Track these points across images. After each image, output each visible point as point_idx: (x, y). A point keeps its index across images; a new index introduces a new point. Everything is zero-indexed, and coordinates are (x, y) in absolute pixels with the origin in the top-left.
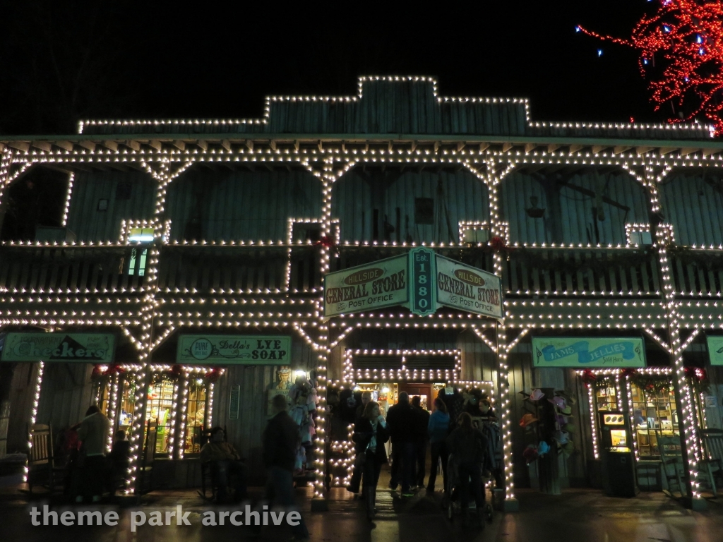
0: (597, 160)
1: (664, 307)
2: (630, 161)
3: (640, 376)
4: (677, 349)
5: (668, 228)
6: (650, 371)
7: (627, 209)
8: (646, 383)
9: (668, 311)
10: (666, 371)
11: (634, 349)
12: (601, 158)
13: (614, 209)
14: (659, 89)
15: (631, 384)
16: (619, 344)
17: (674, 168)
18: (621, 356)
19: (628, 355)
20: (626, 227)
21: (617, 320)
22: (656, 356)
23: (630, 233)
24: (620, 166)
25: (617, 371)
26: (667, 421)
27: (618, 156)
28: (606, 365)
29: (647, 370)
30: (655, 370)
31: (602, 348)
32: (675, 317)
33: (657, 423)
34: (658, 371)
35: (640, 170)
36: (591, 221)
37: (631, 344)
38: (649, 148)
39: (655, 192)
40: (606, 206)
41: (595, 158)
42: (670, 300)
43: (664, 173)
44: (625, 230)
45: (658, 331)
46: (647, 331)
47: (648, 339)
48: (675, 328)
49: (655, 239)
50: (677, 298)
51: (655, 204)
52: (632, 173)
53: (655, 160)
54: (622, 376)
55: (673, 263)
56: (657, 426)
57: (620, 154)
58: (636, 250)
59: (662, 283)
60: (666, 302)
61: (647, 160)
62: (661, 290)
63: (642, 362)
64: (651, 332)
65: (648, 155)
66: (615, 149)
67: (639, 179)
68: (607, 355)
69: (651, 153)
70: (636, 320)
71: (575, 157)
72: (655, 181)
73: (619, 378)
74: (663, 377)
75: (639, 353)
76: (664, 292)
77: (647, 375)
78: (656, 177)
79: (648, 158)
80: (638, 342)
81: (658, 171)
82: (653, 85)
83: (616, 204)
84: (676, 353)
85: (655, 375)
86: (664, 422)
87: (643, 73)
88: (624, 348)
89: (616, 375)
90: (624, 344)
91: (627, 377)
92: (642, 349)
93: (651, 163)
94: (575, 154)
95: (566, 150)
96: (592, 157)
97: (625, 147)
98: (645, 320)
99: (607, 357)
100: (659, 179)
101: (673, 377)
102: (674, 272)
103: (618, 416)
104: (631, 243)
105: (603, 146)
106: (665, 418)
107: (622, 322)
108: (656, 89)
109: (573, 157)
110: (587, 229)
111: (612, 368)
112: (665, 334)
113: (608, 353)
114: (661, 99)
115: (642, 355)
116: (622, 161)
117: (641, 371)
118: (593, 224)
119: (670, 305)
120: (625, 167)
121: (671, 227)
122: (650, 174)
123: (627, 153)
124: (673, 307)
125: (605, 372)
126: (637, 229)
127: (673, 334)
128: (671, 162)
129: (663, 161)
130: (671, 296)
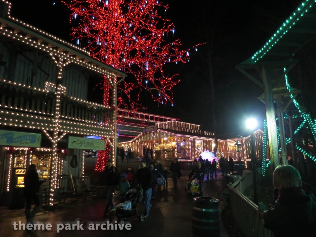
0: (39, 46)
1: (54, 121)
2: (54, 53)
3: (37, 151)
4: (55, 141)
5: (64, 88)
6: (42, 149)
7: (48, 75)
8: (40, 155)
9: (55, 123)
10: (49, 150)
11: (37, 138)
12: (40, 46)
13: (43, 73)
14: (75, 31)
15: (32, 155)
16: (30, 136)
17: (72, 63)
18: (29, 141)
19: (33, 141)
20: (46, 83)
21: (30, 124)
22: (46, 143)
23: (47, 86)
24: (49, 53)
25: (27, 149)
26: (46, 172)
27: (49, 48)
28: (21, 145)
29: (41, 149)
30: (45, 149)
31: (21, 137)
32: (57, 126)
33: (41, 173)
34: (46, 150)
35: (57, 59)
36: (30, 75)
37: (36, 136)
38: (64, 50)
39: (62, 70)
40: (39, 71)
41: (37, 45)
42: (57, 119)
43: (67, 63)
44: (46, 84)
45: (49, 132)
46: (44, 131)
47: (44, 135)
48: (57, 131)
49: (57, 90)
50: (60, 118)
51: (60, 75)
52: (54, 58)
53: (64, 56)
54: (29, 151)
55: (62, 103)
56: (41, 174)
57: (50, 48)
58: (47, 93)
59: (55, 110)
60: (55, 119)
61: (61, 55)
62: (54, 113)
63: (39, 145)
64: (46, 132)
65: (62, 53)
66: (49, 45)
67: (56, 62)
68: (23, 140)
69: (64, 52)
70: (40, 125)
71: (27, 40)
72: (62, 65)
73: (27, 152)
74: (48, 152)
75: (39, 141)
76: (55, 115)
77: (40, 151)
78: (63, 64)
79: (62, 54)
80: (39, 135)
81: (65, 61)
82: (73, 29)
83: (44, 72)
84: (55, 142)
85: (44, 151)
86: (45, 172)
87: (70, 22)
88: (31, 138)
89: (25, 150)
90: (32, 136)
91: (31, 152)
92: (40, 139)
93: (63, 57)
94: (28, 39)
95: (24, 35)
96: (36, 44)
97: (53, 45)
98: (44, 126)
99: (22, 141)
100: (64, 65)
101: (52, 152)
102: (61, 107)
103: (23, 170)
104: (46, 90)
105: (43, 41)
106: (46, 171)
107: (33, 125)
108: (74, 31)
109: (26, 40)
110: (27, 79)
111: (24, 147)
112: (51, 133)
113: (23, 139)
114: (75, 36)
115: (40, 142)
116: (51, 51)
117: (38, 149)
118: (31, 77)
119: (56, 121)
120: (51, 54)
121: (65, 88)
122: (61, 62)
123: (53, 48)
124: (58, 122)
125: (21, 149)
126: (51, 85)
127: (55, 134)
128: (71, 60)
129: (67, 58)
130: (58, 117)
